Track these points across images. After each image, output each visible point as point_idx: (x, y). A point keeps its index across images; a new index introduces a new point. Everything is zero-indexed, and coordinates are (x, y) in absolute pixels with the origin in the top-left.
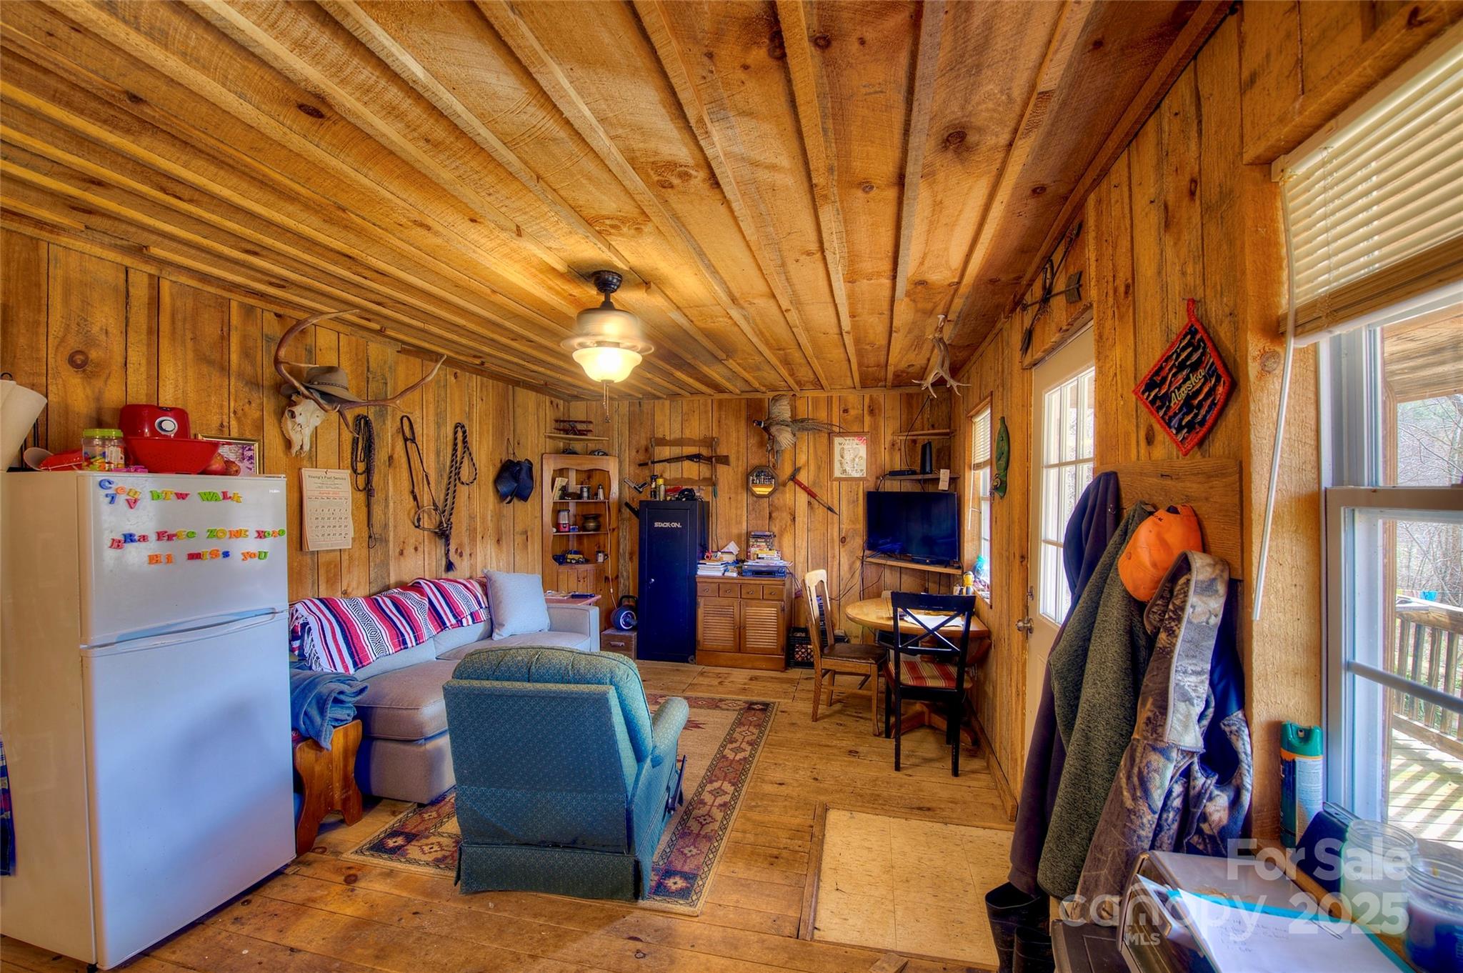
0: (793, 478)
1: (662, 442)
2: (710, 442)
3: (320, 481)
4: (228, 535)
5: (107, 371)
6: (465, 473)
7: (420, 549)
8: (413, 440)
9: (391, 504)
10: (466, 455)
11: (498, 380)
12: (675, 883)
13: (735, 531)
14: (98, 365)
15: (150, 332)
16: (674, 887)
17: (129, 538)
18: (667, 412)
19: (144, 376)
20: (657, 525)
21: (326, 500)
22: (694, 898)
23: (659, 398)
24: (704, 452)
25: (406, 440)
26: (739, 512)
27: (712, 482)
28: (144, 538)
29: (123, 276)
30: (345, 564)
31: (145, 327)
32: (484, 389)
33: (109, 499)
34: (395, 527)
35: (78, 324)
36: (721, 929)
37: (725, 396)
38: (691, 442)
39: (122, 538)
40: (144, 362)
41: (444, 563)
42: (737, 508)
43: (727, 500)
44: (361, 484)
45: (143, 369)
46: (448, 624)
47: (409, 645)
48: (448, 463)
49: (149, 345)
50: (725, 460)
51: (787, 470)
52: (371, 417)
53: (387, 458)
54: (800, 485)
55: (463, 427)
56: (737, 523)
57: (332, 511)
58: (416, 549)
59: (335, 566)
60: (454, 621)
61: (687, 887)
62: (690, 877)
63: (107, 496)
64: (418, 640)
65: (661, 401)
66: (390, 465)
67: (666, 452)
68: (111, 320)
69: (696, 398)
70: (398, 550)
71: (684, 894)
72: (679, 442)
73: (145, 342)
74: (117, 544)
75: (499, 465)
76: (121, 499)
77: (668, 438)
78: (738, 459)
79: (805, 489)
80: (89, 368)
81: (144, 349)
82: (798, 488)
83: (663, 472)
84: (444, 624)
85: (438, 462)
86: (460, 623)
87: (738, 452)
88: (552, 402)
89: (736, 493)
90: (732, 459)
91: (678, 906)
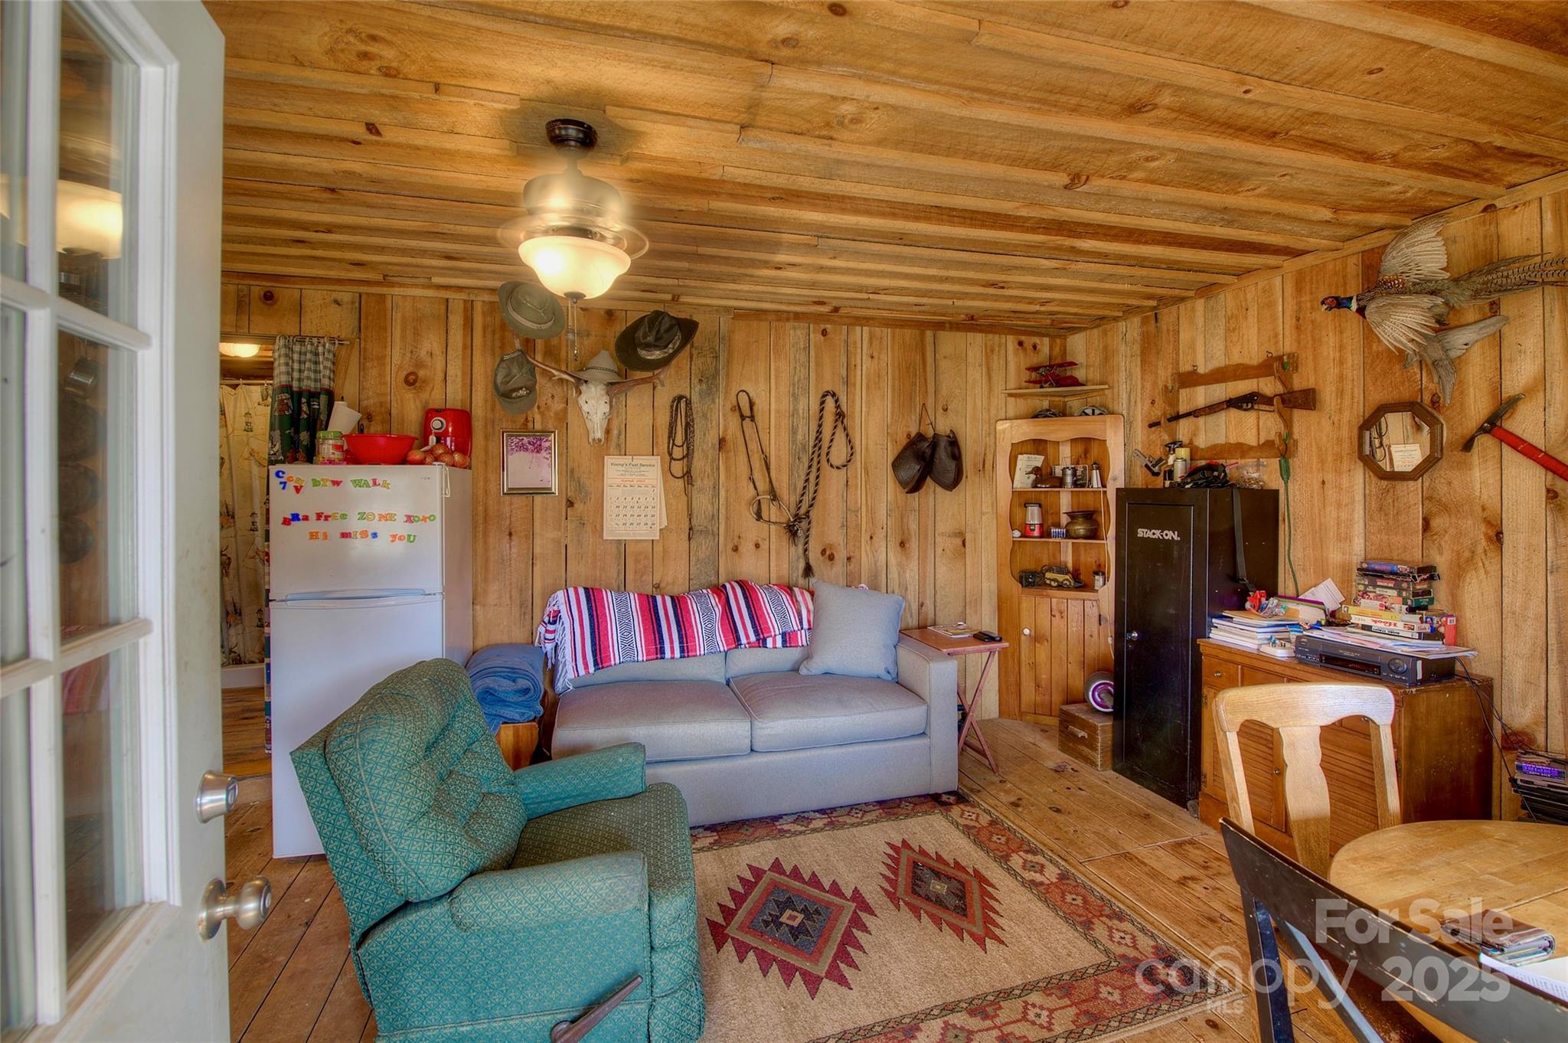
0: (1493, 425)
1: (1190, 379)
2: (1278, 365)
3: (623, 468)
4: (377, 518)
5: (431, 386)
6: (839, 453)
7: (764, 546)
8: (752, 418)
9: (723, 493)
10: (840, 431)
11: (902, 326)
13: (1335, 556)
14: (424, 381)
15: (465, 347)
17: (296, 517)
18: (1200, 321)
19: (460, 385)
20: (1142, 533)
21: (629, 488)
23: (1183, 299)
24: (1268, 386)
25: (743, 417)
26: (1344, 516)
27: (1284, 450)
28: (306, 518)
29: (443, 307)
30: (658, 556)
31: (460, 345)
32: (876, 343)
33: (282, 485)
34: (727, 518)
35: (412, 352)
37: (1308, 260)
38: (1240, 372)
39: (290, 517)
40: (459, 374)
41: (802, 565)
42: (1339, 505)
43: (1316, 486)
44: (678, 468)
45: (459, 380)
46: (744, 640)
47: (668, 655)
48: (812, 443)
49: (464, 359)
50: (1307, 400)
51: (1477, 407)
52: (695, 398)
53: (716, 441)
54: (1517, 443)
55: (834, 395)
56: (1339, 539)
57: (635, 500)
58: (757, 546)
59: (646, 558)
60: (753, 638)
63: (281, 483)
64: (686, 651)
65: (1189, 304)
66: (720, 449)
67: (1201, 396)
68: (435, 344)
69: (1248, 281)
70: (730, 546)
72: (1218, 376)
73: (460, 357)
74: (286, 522)
75: (904, 441)
76: (290, 485)
77: (1201, 370)
78: (1340, 393)
79: (1529, 451)
80: (417, 384)
81: (460, 363)
82: (1507, 451)
83: (1195, 434)
84: (738, 639)
85: (794, 442)
86: (761, 642)
87: (1341, 378)
88: (1021, 344)
89: (1338, 472)
90: (1328, 395)
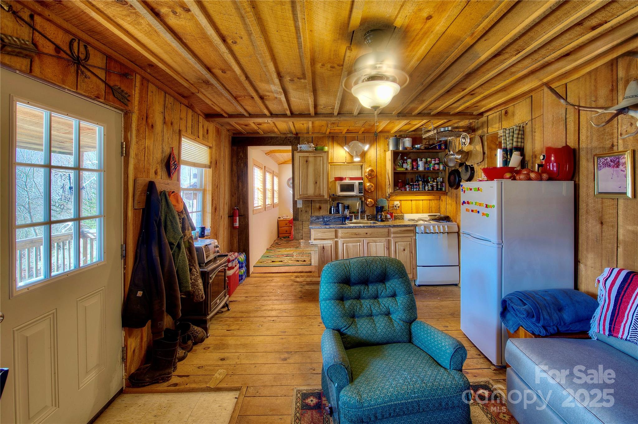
12: (312, 401)
16: (312, 398)
22: (299, 395)
36: (282, 384)
61: (304, 400)
62: (305, 407)
71: (305, 396)
91: (305, 388)
